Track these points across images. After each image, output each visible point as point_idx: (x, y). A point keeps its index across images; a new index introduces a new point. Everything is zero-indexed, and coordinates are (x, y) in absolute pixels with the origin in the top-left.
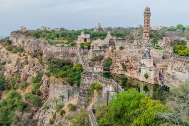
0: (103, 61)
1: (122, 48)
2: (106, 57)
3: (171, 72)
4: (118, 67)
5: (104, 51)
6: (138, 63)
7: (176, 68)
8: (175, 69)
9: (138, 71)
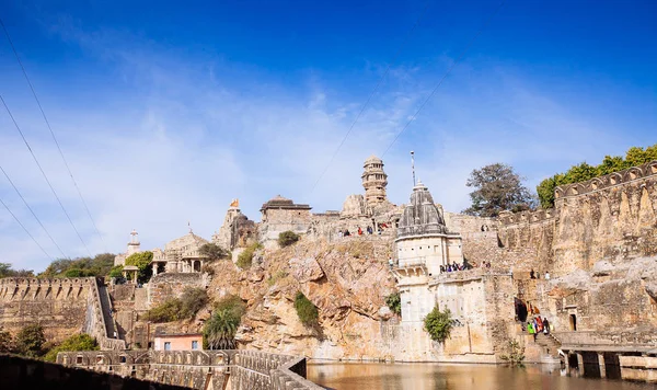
0: (203, 313)
1: (289, 240)
2: (221, 294)
3: (583, 277)
4: (275, 321)
5: (212, 273)
6: (377, 275)
7: (620, 245)
8: (611, 253)
9: (385, 310)
